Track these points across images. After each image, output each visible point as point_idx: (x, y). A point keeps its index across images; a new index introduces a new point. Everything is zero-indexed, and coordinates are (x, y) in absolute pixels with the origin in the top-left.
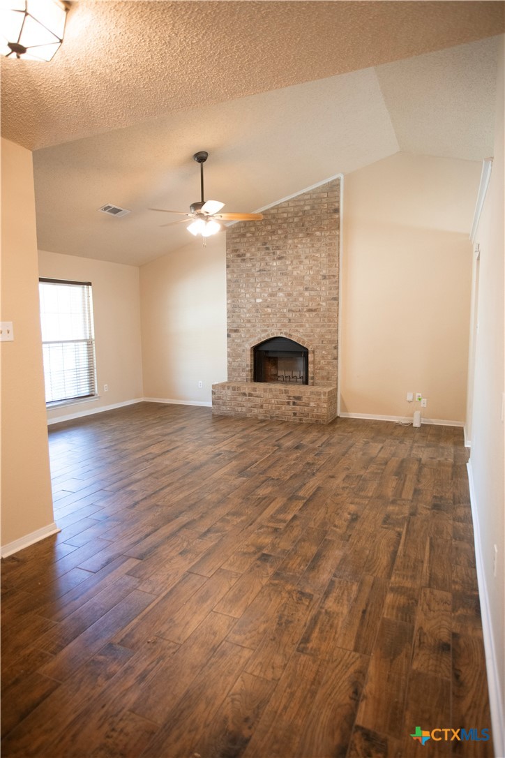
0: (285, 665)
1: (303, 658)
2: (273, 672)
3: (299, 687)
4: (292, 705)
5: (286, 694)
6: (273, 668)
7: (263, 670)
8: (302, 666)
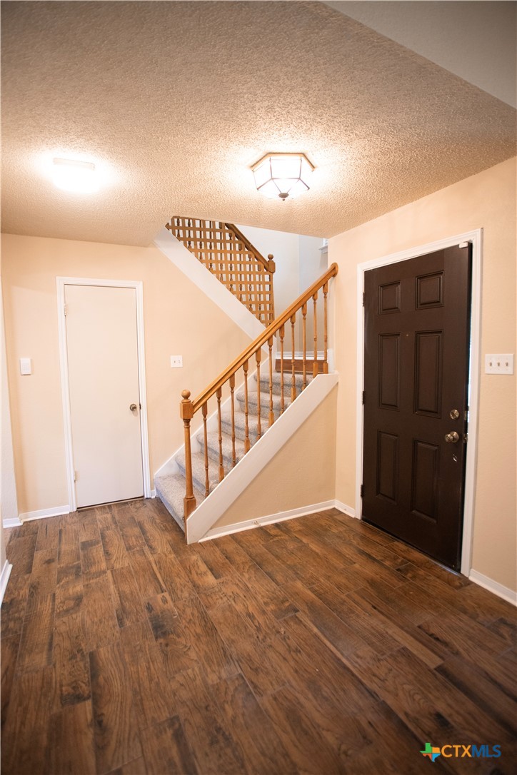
0: (175, 695)
1: (166, 715)
2: (179, 681)
3: (151, 689)
4: (146, 674)
5: (156, 676)
6: (182, 685)
7: (187, 677)
8: (161, 706)
